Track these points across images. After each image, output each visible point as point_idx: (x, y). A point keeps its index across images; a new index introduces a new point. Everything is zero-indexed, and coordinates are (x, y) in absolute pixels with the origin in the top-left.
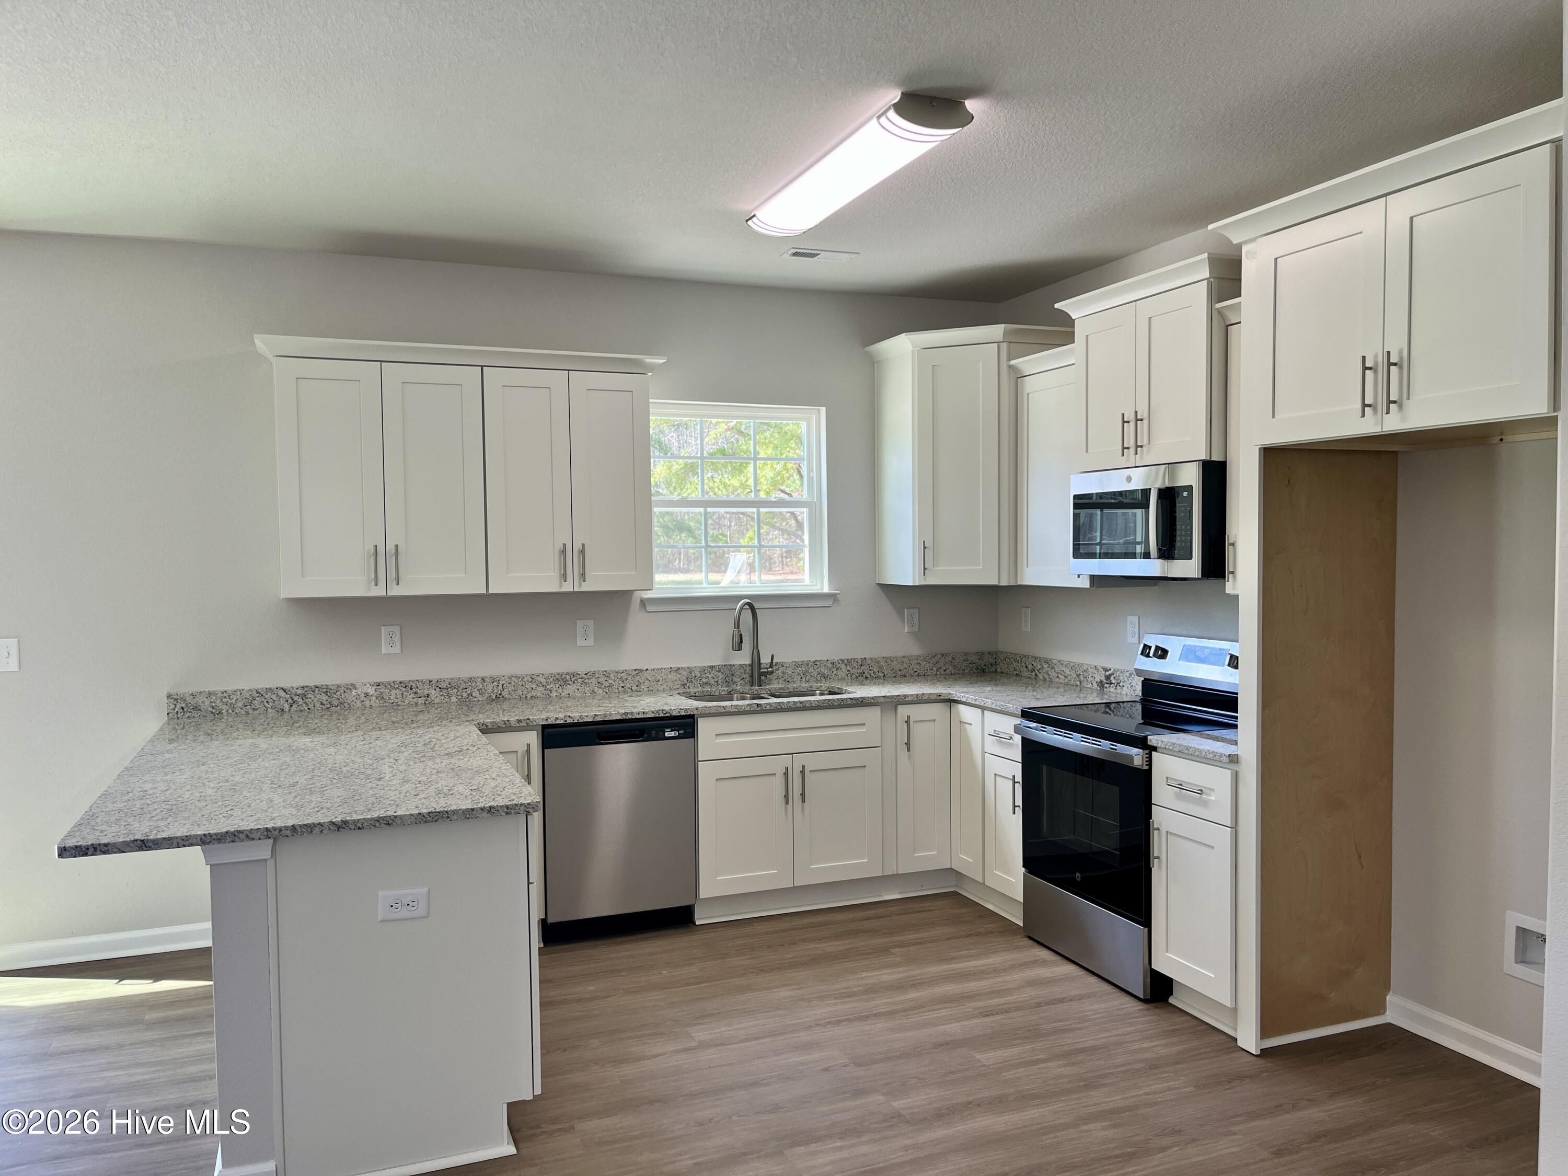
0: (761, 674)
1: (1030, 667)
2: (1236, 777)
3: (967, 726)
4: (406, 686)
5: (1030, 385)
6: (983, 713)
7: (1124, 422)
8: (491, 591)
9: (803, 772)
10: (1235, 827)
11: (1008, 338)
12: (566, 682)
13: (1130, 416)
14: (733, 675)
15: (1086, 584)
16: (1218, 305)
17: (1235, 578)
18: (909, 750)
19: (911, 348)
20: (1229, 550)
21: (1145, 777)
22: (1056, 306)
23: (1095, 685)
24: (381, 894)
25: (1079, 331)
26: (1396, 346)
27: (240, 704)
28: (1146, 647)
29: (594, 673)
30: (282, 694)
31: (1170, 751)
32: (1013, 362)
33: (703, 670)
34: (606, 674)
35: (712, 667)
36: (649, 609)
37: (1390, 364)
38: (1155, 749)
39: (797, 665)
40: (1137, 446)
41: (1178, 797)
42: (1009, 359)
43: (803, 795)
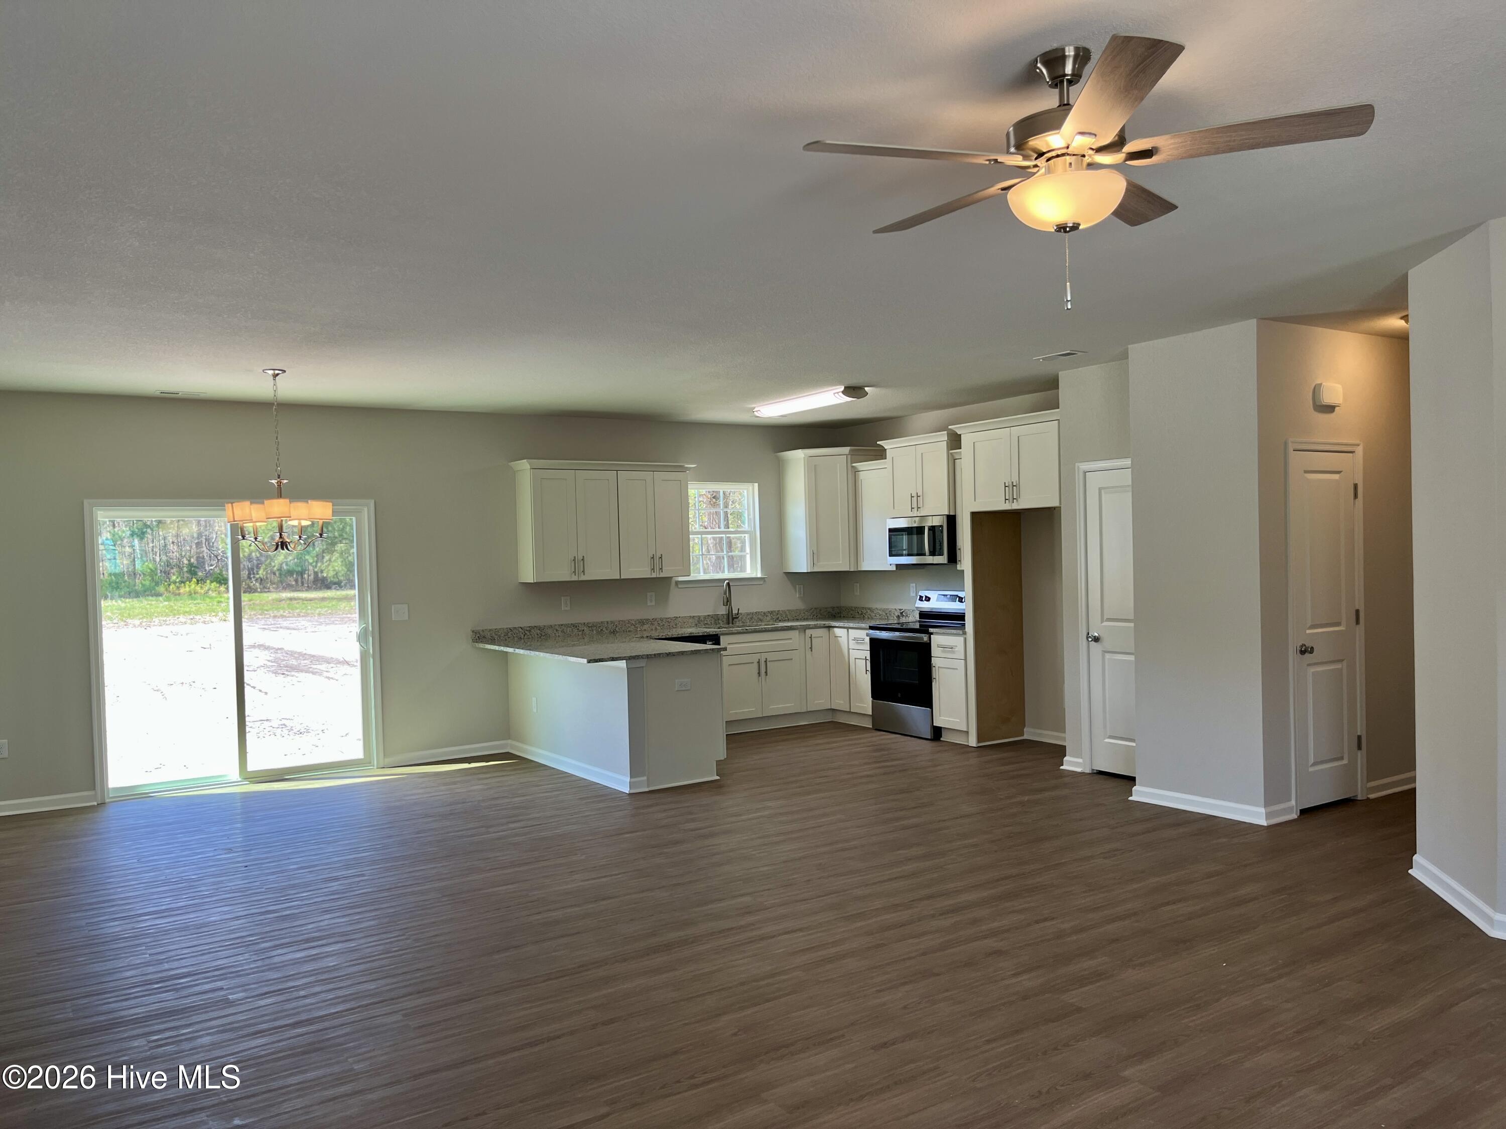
0: (733, 619)
1: (860, 612)
2: (965, 639)
3: (839, 638)
4: (574, 626)
5: (862, 475)
6: (848, 631)
7: (912, 497)
8: (622, 578)
9: (766, 661)
10: (966, 660)
11: (852, 453)
12: (644, 624)
13: (914, 494)
14: (718, 619)
15: (894, 569)
16: (951, 451)
17: (961, 563)
18: (812, 651)
19: (803, 456)
20: (958, 552)
21: (928, 646)
22: (878, 443)
23: (895, 617)
24: (677, 681)
25: (889, 454)
26: (1015, 480)
27: (502, 635)
28: (921, 597)
29: (656, 619)
30: (520, 630)
31: (937, 633)
32: (854, 465)
33: (705, 617)
34: (662, 620)
35: (709, 615)
36: (680, 586)
37: (1013, 486)
38: (932, 634)
39: (748, 614)
40: (918, 508)
41: (943, 652)
42: (852, 463)
43: (766, 672)
